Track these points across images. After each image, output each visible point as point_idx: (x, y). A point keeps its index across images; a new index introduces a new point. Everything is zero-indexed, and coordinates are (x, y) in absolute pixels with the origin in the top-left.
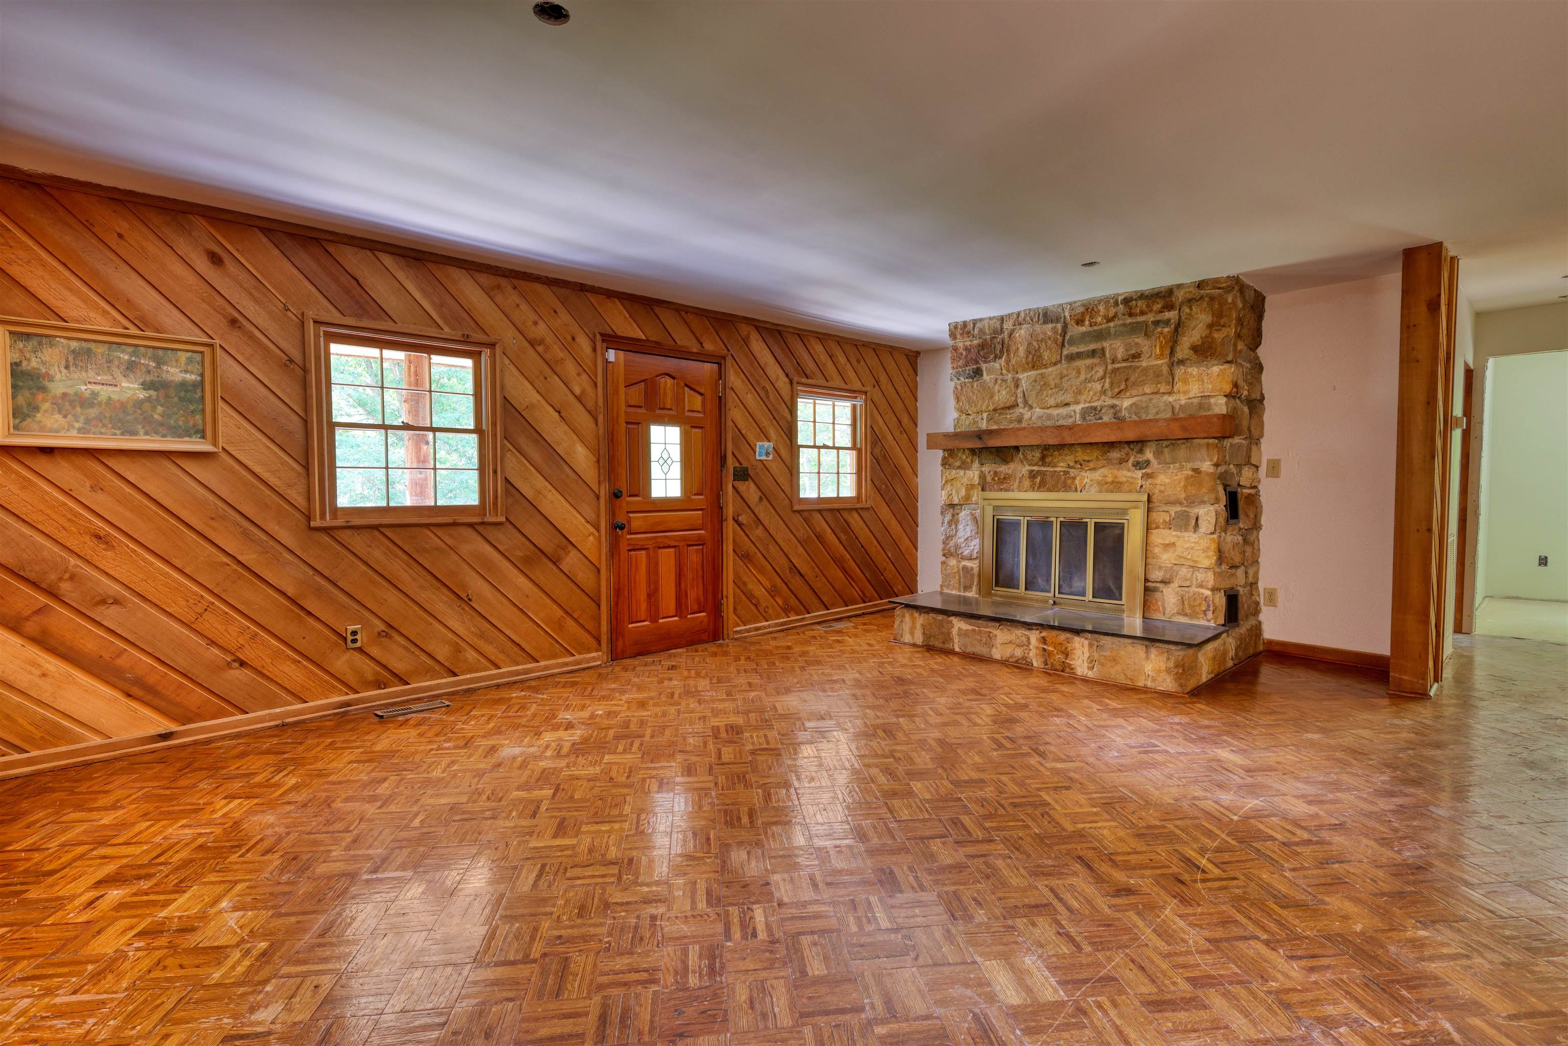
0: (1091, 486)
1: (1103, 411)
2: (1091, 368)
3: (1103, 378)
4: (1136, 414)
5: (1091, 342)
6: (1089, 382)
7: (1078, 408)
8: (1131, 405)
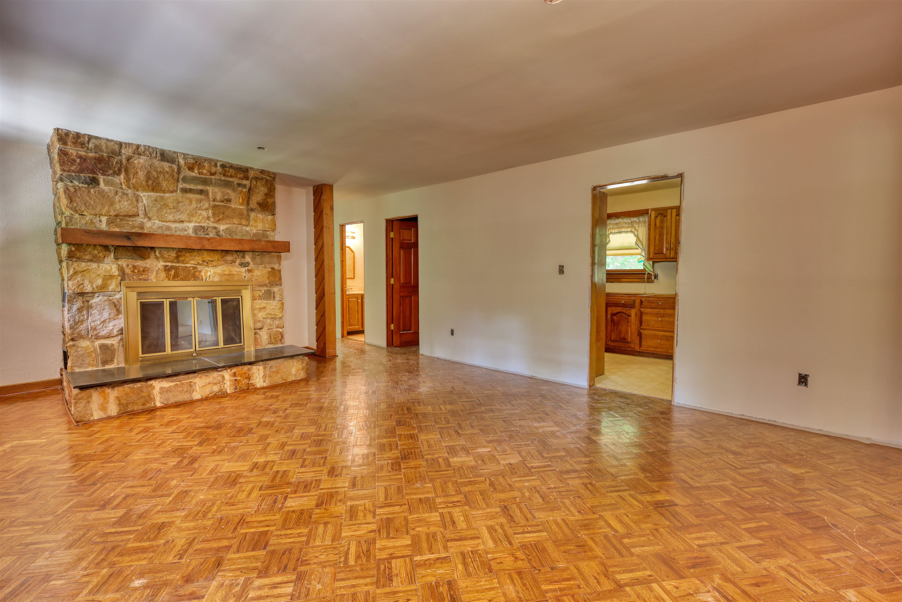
0: (214, 276)
1: (209, 230)
2: (200, 201)
3: (207, 209)
4: (229, 235)
5: (199, 184)
6: (199, 210)
7: (191, 225)
8: (226, 229)
